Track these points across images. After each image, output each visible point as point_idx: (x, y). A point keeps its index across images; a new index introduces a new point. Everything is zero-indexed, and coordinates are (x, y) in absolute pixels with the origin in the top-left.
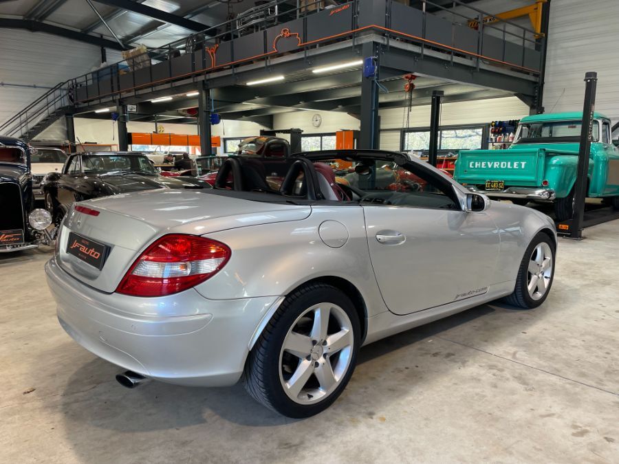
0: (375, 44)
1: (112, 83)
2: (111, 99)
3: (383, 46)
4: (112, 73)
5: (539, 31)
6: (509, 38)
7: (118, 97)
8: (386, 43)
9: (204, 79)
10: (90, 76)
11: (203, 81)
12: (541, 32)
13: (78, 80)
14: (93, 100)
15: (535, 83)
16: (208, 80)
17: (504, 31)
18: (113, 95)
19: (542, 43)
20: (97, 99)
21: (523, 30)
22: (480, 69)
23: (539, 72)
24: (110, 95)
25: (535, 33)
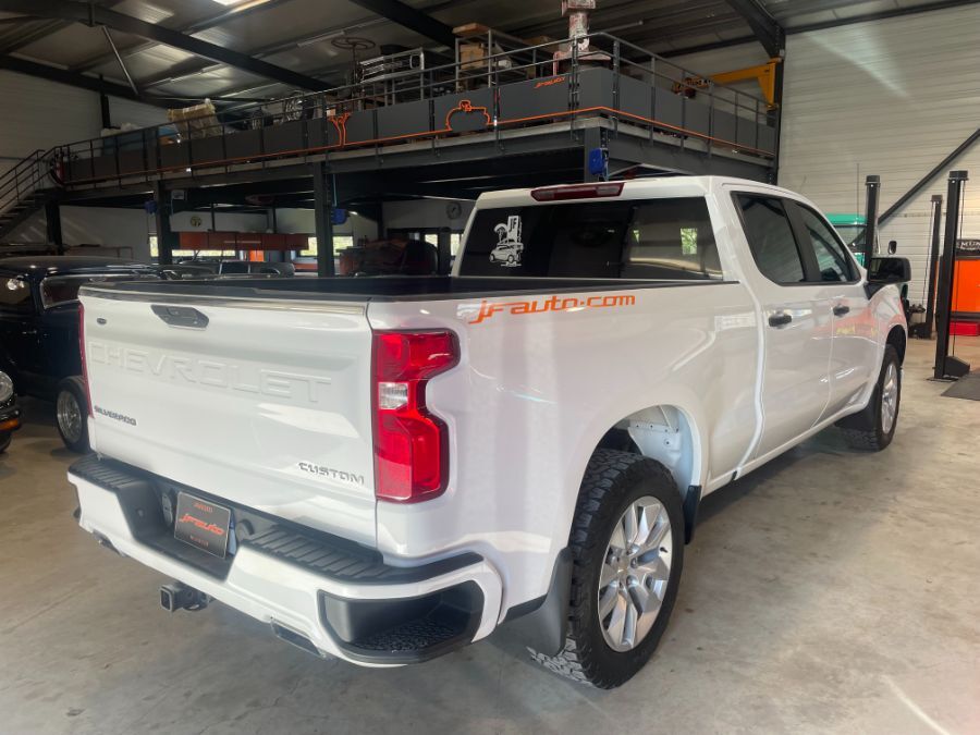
0: (602, 129)
1: (145, 156)
2: (143, 179)
3: (611, 132)
4: (144, 141)
5: (771, 101)
6: (742, 113)
7: (158, 177)
8: (613, 128)
9: (324, 159)
10: (97, 144)
11: (323, 163)
12: (775, 101)
13: (73, 149)
14: (104, 181)
15: (768, 168)
16: (330, 162)
17: (736, 105)
18: (146, 174)
19: (775, 117)
20: (113, 179)
21: (755, 101)
22: (713, 155)
23: (773, 154)
24: (141, 175)
25: (767, 104)
